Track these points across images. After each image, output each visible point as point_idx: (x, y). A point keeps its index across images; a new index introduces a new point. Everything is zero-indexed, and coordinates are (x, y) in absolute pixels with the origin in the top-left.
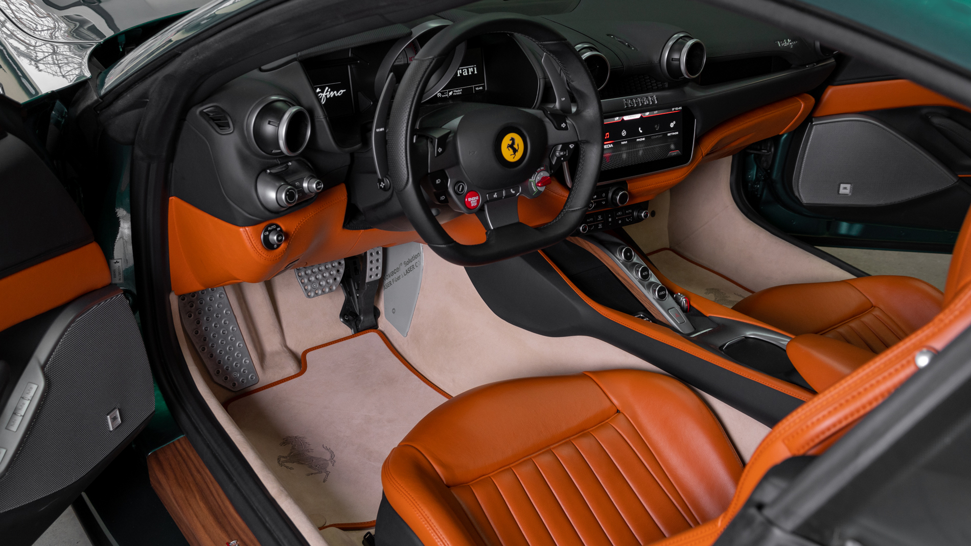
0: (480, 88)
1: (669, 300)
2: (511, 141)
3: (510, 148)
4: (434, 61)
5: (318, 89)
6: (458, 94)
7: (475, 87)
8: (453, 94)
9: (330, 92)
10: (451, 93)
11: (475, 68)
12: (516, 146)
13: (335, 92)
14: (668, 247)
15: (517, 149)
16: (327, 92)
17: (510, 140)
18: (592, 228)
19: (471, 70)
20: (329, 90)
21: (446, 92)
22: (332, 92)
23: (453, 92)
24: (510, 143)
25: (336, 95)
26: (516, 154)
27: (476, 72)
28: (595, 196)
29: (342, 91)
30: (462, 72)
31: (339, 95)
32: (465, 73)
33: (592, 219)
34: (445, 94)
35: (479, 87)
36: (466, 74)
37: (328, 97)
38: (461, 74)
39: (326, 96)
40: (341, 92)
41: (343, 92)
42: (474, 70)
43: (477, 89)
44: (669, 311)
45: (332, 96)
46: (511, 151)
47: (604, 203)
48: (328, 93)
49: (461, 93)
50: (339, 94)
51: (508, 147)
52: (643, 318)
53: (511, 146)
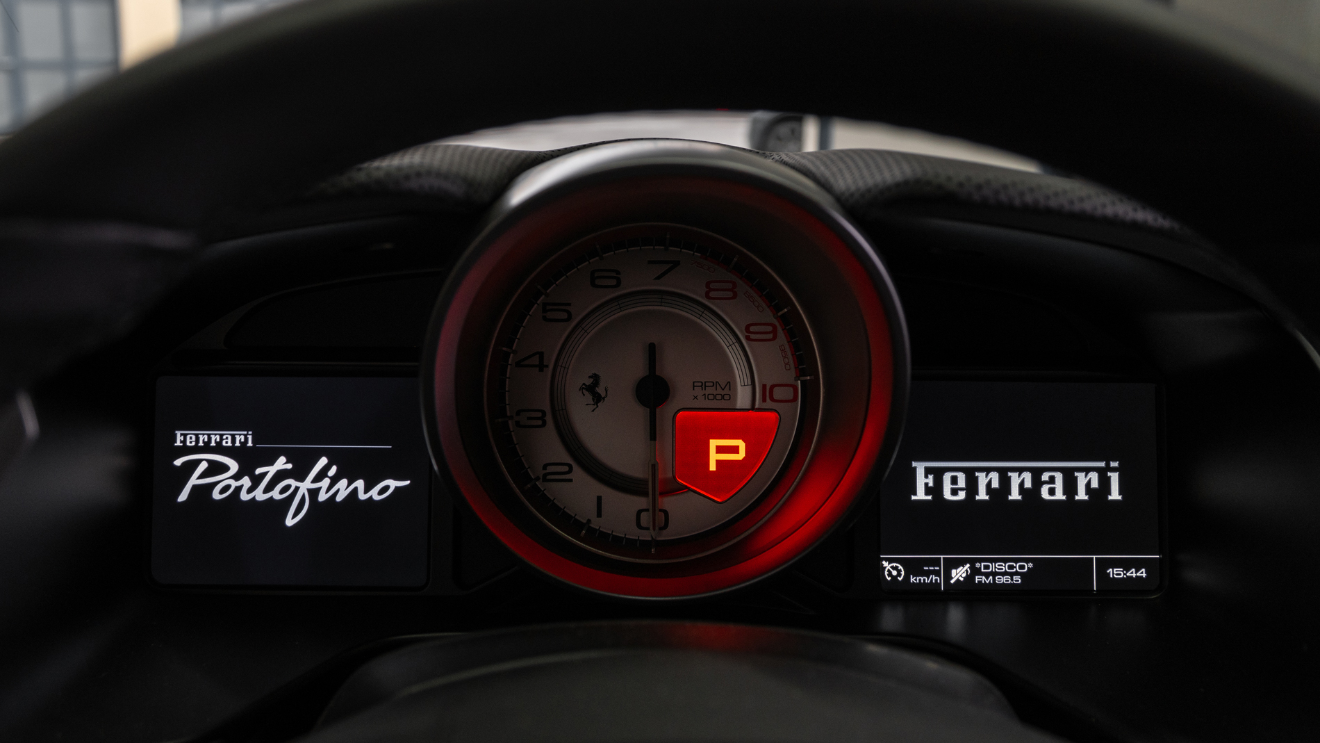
0: (1132, 573)
5: (282, 459)
6: (1002, 580)
7: (1103, 565)
8: (970, 578)
9: (334, 481)
10: (959, 574)
11: (1114, 478)
13: (360, 484)
16: (318, 478)
19: (1085, 482)
20: (333, 471)
21: (936, 562)
22: (344, 482)
23: (975, 571)
25: (362, 496)
27: (1115, 495)
29: (393, 484)
30: (1037, 483)
31: (377, 498)
32: (1052, 492)
34: (928, 574)
35: (1127, 565)
36: (1060, 495)
37: (322, 497)
38: (1031, 495)
39: (314, 493)
40: (386, 488)
41: (397, 488)
43: (1115, 573)
45: (339, 498)
48: (326, 482)
49: (1017, 580)
50: (374, 493)
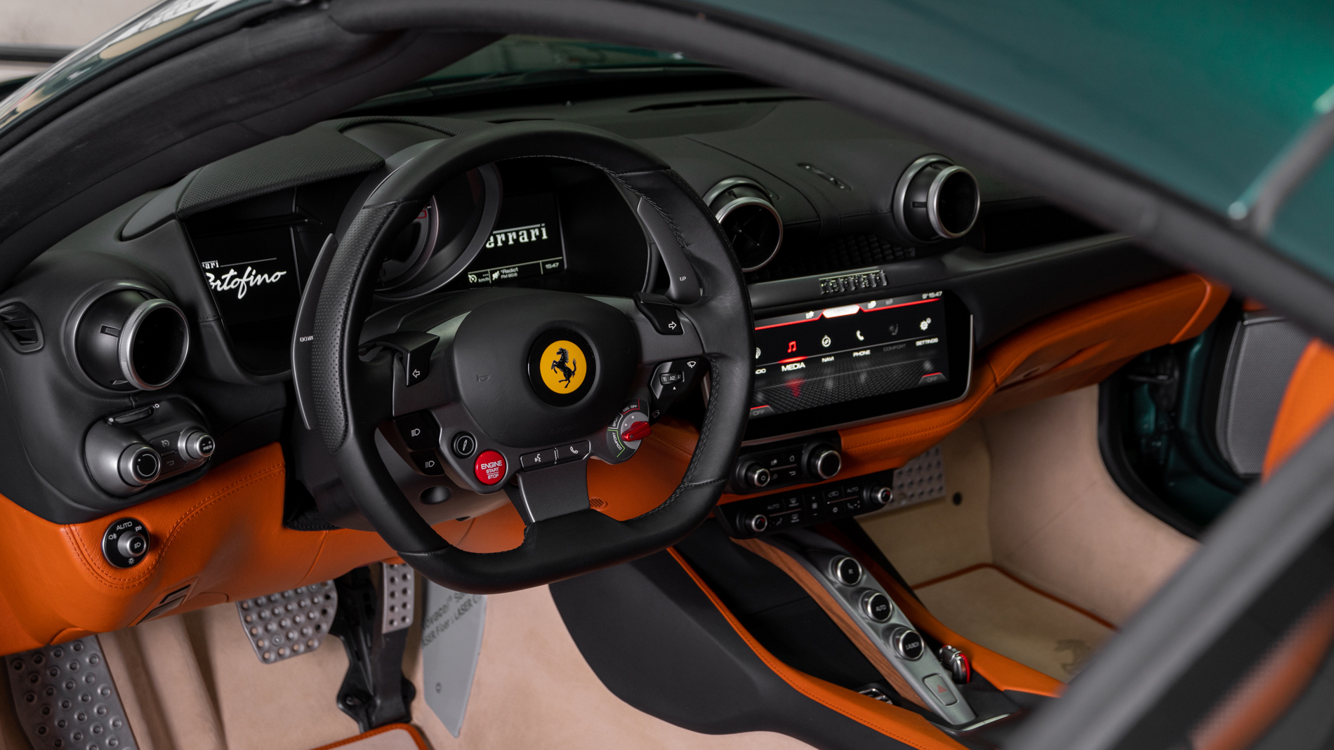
0: (554, 265)
1: (928, 661)
2: (560, 356)
3: (556, 368)
4: (396, 211)
5: (232, 271)
6: (510, 276)
7: (544, 264)
8: (499, 277)
9: (255, 276)
10: (495, 276)
11: (544, 230)
12: (569, 365)
13: (266, 276)
14: (989, 561)
15: (573, 370)
16: (249, 276)
17: (558, 353)
18: (779, 523)
19: (534, 233)
20: (254, 272)
21: (487, 272)
22: (259, 276)
23: (501, 274)
24: (558, 358)
25: (268, 281)
26: (571, 379)
27: (545, 237)
28: (775, 462)
29: (279, 274)
30: (518, 236)
31: (274, 281)
32: (523, 239)
33: (777, 506)
34: (484, 277)
35: (552, 263)
36: (526, 240)
37: (252, 284)
38: (516, 241)
39: (248, 283)
40: (277, 276)
41: (282, 276)
42: (541, 232)
43: (549, 266)
44: (926, 680)
45: (259, 283)
46: (561, 374)
47: (793, 473)
48: (252, 277)
49: (516, 275)
50: (273, 279)
51: (553, 366)
52: (875, 695)
53: (561, 365)
